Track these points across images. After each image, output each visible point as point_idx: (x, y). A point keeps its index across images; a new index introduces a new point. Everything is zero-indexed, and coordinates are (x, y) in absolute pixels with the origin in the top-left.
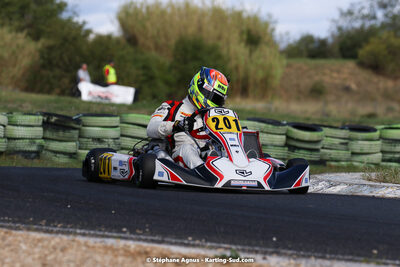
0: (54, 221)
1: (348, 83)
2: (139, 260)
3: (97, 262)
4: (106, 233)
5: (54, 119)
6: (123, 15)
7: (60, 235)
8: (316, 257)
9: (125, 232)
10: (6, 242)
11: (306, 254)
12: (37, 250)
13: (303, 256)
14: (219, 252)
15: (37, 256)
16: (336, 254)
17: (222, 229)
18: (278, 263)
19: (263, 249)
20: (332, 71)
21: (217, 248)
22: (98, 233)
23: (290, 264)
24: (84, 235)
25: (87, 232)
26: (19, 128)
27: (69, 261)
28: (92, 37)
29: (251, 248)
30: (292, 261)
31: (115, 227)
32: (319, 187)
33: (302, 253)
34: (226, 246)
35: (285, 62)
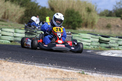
0: (28, 61)
1: (118, 24)
2: (54, 73)
3: (41, 73)
4: (44, 65)
5: (28, 31)
6: (50, 2)
7: (30, 65)
8: (108, 74)
9: (50, 65)
10: (14, 66)
11: (105, 73)
12: (23, 69)
13: (104, 74)
14: (78, 71)
15: (23, 70)
16: (114, 73)
17: (79, 65)
18: (96, 75)
19: (92, 71)
20: (113, 20)
21: (78, 70)
22: (41, 65)
23: (100, 76)
24: (37, 65)
25: (38, 64)
26: (18, 34)
27: (32, 72)
28: (40, 8)
29: (88, 71)
30: (101, 75)
31: (47, 63)
32: (109, 54)
33: (104, 73)
34: (80, 70)
35: (99, 17)
